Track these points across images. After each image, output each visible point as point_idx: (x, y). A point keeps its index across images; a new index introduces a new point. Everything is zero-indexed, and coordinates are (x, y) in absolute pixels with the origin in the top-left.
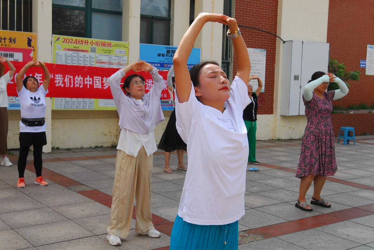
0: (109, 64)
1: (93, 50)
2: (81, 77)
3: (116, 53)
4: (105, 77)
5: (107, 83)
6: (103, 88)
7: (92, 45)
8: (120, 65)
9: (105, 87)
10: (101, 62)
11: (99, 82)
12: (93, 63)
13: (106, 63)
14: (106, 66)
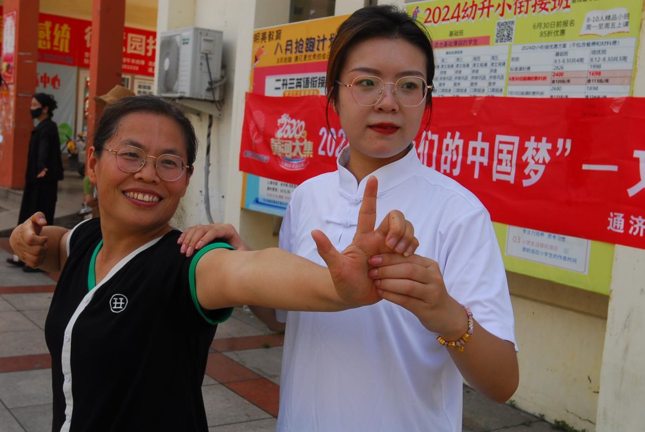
0: (553, 82)
1: (505, 34)
2: (460, 138)
3: (589, 27)
4: (533, 138)
5: (537, 163)
6: (522, 183)
7: (502, 15)
8: (601, 81)
9: (529, 177)
10: (527, 75)
11: (509, 156)
12: (500, 84)
13: (545, 78)
14: (542, 93)
